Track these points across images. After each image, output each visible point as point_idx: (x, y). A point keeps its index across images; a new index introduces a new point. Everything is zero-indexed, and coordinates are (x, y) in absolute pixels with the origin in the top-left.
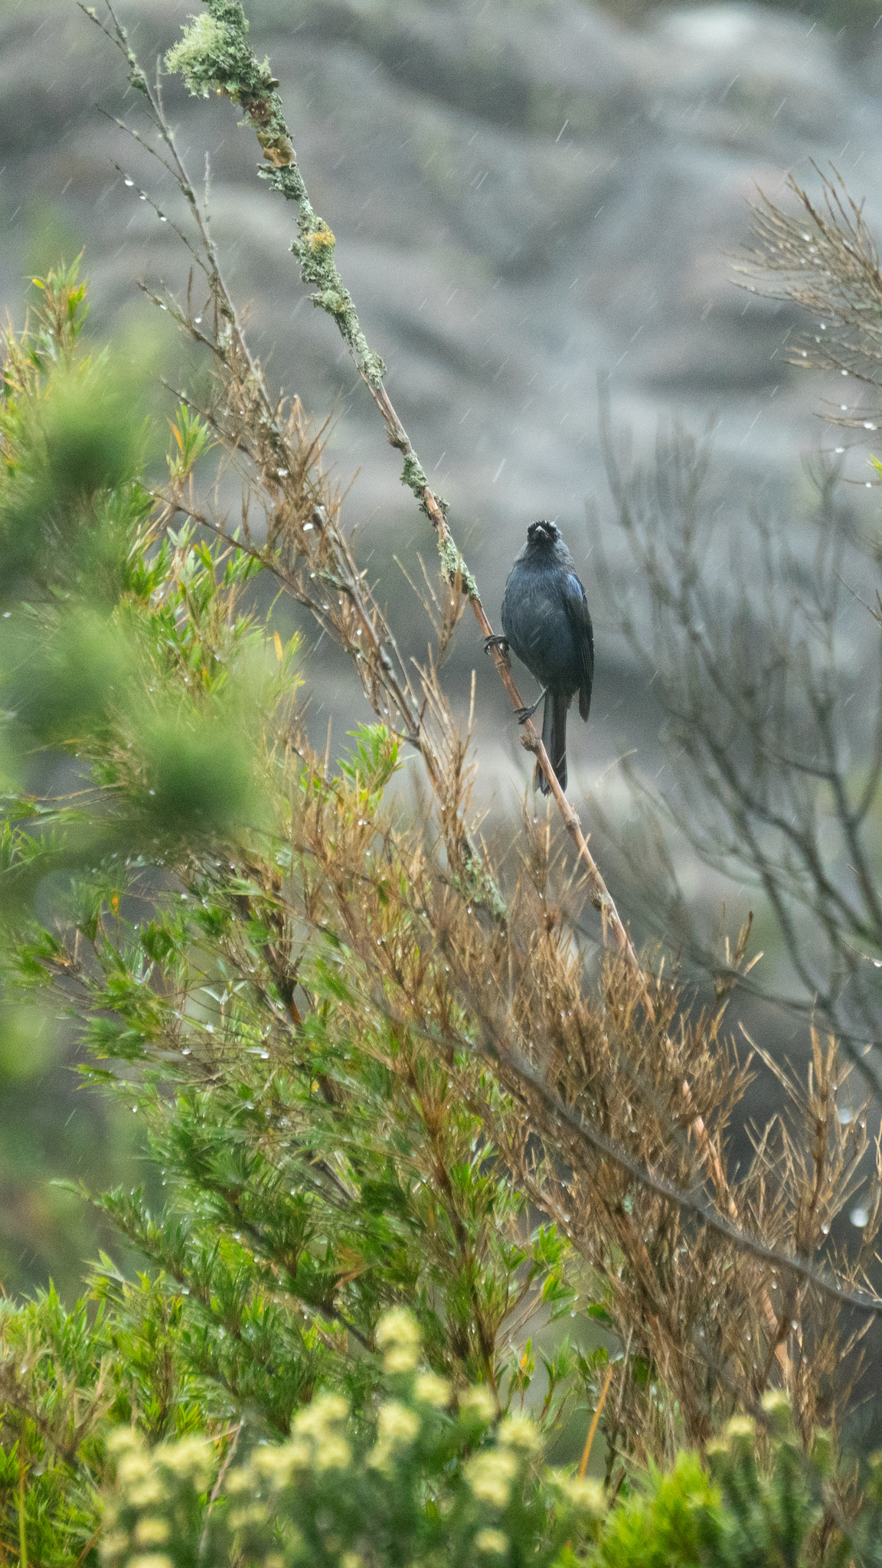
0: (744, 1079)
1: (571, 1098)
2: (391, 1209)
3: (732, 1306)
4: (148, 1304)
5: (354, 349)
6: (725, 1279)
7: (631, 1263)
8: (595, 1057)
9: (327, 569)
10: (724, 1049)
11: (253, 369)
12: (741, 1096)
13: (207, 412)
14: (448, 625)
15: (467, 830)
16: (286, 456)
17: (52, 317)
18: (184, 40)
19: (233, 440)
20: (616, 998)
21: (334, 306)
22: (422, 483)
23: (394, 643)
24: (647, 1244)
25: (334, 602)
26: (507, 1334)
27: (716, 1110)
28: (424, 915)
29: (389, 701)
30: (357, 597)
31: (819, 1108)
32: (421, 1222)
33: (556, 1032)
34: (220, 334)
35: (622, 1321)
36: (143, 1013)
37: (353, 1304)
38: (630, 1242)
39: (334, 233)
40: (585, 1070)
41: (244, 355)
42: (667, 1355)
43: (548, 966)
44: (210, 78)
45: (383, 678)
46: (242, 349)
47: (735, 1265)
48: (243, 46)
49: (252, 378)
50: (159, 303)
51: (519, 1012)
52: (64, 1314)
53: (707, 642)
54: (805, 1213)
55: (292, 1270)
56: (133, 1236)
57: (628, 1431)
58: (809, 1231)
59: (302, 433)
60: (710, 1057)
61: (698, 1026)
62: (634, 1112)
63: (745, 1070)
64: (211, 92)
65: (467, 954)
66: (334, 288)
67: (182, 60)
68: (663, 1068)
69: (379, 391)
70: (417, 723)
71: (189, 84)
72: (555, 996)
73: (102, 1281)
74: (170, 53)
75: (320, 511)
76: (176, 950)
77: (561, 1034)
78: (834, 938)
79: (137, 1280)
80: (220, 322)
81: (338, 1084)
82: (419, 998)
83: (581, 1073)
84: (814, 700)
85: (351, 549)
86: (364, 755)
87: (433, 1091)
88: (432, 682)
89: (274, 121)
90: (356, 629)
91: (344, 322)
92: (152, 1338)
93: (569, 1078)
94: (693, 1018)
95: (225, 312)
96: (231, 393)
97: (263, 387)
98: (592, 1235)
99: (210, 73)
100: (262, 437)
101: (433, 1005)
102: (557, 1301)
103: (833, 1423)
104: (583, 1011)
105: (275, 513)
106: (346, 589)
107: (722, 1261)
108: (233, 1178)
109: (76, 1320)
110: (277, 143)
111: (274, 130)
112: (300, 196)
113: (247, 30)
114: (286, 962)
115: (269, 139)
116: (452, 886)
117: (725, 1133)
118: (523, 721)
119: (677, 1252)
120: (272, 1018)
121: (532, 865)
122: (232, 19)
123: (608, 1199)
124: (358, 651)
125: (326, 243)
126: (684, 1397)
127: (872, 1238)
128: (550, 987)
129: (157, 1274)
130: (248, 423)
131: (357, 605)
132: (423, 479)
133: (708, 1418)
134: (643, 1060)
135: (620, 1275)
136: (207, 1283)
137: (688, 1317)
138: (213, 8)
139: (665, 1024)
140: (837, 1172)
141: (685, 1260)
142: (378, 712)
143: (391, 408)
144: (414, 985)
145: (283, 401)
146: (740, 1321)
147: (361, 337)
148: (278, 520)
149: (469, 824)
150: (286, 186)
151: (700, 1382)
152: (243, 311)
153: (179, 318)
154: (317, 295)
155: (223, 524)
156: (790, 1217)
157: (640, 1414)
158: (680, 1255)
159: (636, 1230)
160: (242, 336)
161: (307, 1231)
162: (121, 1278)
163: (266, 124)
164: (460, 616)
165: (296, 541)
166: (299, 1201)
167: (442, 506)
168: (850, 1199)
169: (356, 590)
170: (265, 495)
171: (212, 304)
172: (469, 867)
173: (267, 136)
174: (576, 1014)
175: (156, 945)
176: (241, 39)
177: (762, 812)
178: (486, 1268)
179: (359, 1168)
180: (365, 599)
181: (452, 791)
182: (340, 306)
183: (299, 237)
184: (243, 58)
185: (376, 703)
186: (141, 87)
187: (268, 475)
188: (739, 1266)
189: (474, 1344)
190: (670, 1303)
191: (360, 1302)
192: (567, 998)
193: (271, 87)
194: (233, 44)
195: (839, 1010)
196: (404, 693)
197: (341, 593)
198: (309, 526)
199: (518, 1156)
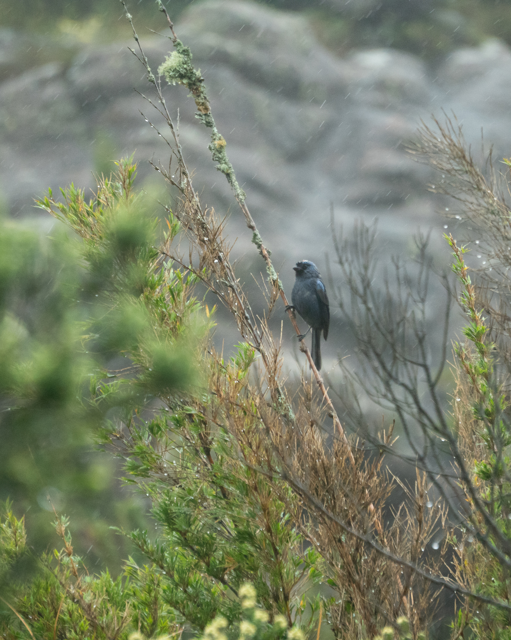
0: (390, 488)
1: (320, 495)
2: (248, 541)
3: (385, 580)
4: (148, 578)
5: (233, 188)
6: (382, 569)
7: (344, 563)
8: (330, 479)
9: (224, 278)
10: (383, 475)
11: (195, 197)
12: (390, 494)
13: (176, 214)
14: (272, 302)
15: (279, 385)
16: (208, 232)
17: (121, 177)
18: (166, 62)
19: (186, 225)
20: (339, 454)
21: (225, 171)
22: (260, 243)
23: (250, 308)
24: (351, 555)
25: (226, 291)
26: (295, 591)
27: (379, 500)
28: (262, 420)
29: (248, 332)
30: (235, 290)
31: (420, 500)
32: (260, 546)
33: (314, 468)
34: (182, 182)
35: (341, 586)
36: (149, 458)
37: (232, 579)
38: (344, 555)
39: (226, 141)
40: (326, 483)
41: (191, 190)
42: (359, 600)
43: (311, 441)
44: (176, 77)
45: (246, 323)
46: (191, 188)
47: (386, 564)
48: (190, 65)
49: (194, 200)
50: (158, 169)
51: (299, 460)
52: (112, 582)
53: (374, 311)
54: (415, 542)
55: (208, 564)
56: (143, 550)
57: (343, 631)
58: (416, 550)
59: (214, 223)
60: (377, 478)
61: (372, 465)
62: (346, 500)
63: (391, 484)
64: (177, 83)
65: (279, 436)
66: (226, 163)
67: (165, 70)
68: (358, 482)
69: (243, 205)
70: (259, 341)
71: (167, 80)
72: (314, 453)
73: (129, 568)
74: (160, 67)
75: (221, 254)
76: (162, 432)
77: (316, 469)
78: (425, 431)
79: (144, 568)
80: (182, 177)
81: (227, 489)
82: (259, 454)
83: (325, 485)
84: (417, 335)
85: (234, 270)
86: (241, 355)
87: (265, 493)
88: (265, 325)
89: (202, 95)
90: (235, 302)
91: (229, 177)
92: (149, 592)
93: (319, 487)
94: (371, 462)
95: (184, 173)
96: (186, 206)
97: (199, 204)
98: (328, 550)
99: (177, 76)
100: (197, 224)
101: (264, 457)
102: (315, 578)
103: (426, 629)
104: (325, 459)
105: (203, 255)
106: (231, 286)
107: (382, 562)
108: (184, 527)
109: (117, 585)
110: (203, 104)
111: (202, 99)
112: (212, 126)
113: (191, 58)
114: (207, 439)
115: (200, 103)
116: (273, 408)
117: (383, 509)
118: (300, 340)
119: (363, 558)
120: (201, 460)
121: (305, 400)
122: (186, 53)
123: (335, 536)
124: (235, 312)
125: (222, 145)
126: (365, 617)
127: (444, 553)
128: (312, 449)
129: (152, 566)
130: (192, 219)
131: (235, 293)
132: (261, 241)
133: (375, 626)
134: (350, 480)
135: (339, 567)
136: (173, 570)
137: (367, 584)
138: (178, 49)
139: (359, 465)
140: (429, 525)
141: (366, 561)
142: (243, 337)
143: (248, 212)
144: (257, 448)
145: (207, 210)
146: (388, 586)
147: (236, 183)
148: (204, 258)
149: (280, 383)
150: (206, 122)
151: (372, 611)
152: (192, 173)
153: (165, 175)
154: (219, 166)
155: (181, 260)
156: (408, 545)
157: (347, 624)
158: (364, 560)
159: (346, 549)
160: (191, 183)
161: (214, 549)
162: (137, 567)
163: (199, 96)
164: (277, 298)
165: (211, 267)
166: (211, 537)
167: (269, 252)
168: (433, 537)
169: (235, 287)
170: (199, 247)
171: (179, 170)
172: (280, 400)
173: (199, 101)
174: (323, 461)
175: (154, 430)
176: (189, 62)
177: (396, 380)
178: (287, 565)
179: (236, 523)
180: (239, 290)
181: (273, 369)
182: (228, 171)
183: (212, 142)
184: (190, 69)
185: (243, 333)
186: (153, 81)
187: (200, 239)
188: (388, 564)
189: (282, 597)
190: (360, 578)
191: (235, 578)
192: (319, 454)
193: (201, 81)
194: (186, 64)
195: (427, 461)
196: (254, 329)
197: (229, 288)
198: (216, 261)
199: (298, 518)
